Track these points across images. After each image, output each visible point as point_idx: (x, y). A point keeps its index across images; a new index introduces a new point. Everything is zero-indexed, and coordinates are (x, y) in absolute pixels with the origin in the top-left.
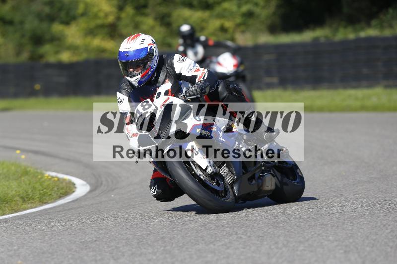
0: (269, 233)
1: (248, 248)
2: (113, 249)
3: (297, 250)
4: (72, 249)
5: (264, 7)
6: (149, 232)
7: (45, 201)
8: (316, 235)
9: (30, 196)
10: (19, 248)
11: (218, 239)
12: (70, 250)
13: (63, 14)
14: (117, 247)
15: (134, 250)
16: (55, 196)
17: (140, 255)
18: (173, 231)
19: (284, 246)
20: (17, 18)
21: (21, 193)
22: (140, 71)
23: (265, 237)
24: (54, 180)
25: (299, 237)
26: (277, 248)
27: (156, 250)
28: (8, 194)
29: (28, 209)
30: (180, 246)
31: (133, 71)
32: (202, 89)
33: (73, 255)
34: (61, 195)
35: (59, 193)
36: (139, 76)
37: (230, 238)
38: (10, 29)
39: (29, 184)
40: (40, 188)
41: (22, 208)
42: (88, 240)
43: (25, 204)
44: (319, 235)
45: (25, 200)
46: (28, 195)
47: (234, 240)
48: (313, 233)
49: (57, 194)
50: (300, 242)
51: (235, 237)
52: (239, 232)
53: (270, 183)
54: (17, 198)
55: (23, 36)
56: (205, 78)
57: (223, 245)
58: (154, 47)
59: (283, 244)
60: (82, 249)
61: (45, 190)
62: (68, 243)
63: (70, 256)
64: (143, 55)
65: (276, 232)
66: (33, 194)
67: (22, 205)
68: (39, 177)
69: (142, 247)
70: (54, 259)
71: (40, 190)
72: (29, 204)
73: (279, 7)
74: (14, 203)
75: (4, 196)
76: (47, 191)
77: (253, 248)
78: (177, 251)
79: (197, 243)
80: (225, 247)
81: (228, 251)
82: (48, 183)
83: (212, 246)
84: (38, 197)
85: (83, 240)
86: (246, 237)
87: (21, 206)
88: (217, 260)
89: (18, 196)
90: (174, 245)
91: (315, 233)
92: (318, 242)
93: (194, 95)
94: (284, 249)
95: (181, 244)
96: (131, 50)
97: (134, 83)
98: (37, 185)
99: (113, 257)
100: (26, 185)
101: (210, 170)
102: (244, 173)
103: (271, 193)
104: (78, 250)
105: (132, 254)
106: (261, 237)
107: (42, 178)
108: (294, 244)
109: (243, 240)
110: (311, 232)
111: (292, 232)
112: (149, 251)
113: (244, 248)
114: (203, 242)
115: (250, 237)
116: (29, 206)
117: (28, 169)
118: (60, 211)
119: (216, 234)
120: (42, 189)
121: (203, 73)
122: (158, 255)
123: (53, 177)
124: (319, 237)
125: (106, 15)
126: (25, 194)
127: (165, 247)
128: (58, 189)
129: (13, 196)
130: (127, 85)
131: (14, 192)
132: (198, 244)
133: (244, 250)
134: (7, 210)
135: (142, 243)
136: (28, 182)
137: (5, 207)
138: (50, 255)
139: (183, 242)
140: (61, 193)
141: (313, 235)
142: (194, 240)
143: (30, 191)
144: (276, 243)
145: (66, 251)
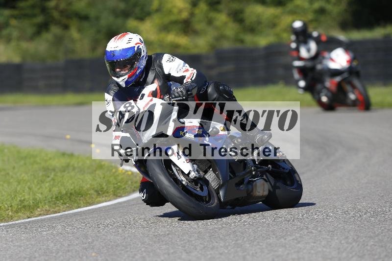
0: (339, 228)
1: (319, 242)
2: (186, 243)
3: (367, 245)
4: (145, 242)
5: (335, 4)
6: (220, 226)
7: (119, 195)
8: (386, 230)
9: (105, 189)
10: (93, 241)
11: (289, 233)
12: (143, 243)
13: (137, 10)
14: (189, 241)
15: (206, 243)
16: (129, 189)
17: (212, 249)
18: (245, 225)
19: (354, 241)
20: (93, 13)
21: (96, 186)
22: (127, 71)
23: (335, 232)
24: (128, 174)
25: (369, 232)
26: (347, 243)
27: (227, 244)
28: (82, 187)
29: (103, 202)
30: (251, 240)
31: (120, 71)
32: (188, 91)
33: (146, 248)
34: (135, 189)
35: (133, 187)
36: (126, 77)
37: (301, 232)
38: (86, 24)
39: (104, 178)
40: (115, 181)
41: (96, 201)
42: (161, 234)
43: (100, 197)
44: (389, 230)
45: (99, 194)
46: (103, 188)
47: (305, 235)
48: (383, 228)
49: (131, 188)
50: (371, 237)
51: (306, 231)
52: (309, 226)
53: (262, 188)
54: (92, 192)
55: (99, 32)
56: (193, 79)
57: (293, 239)
58: (142, 46)
59: (353, 239)
60: (155, 242)
61: (119, 184)
62: (141, 237)
63: (143, 249)
64: (130, 54)
65: (346, 227)
66: (107, 187)
67: (97, 198)
68: (114, 170)
69: (213, 241)
70: (127, 251)
71: (114, 184)
72: (103, 197)
73: (350, 4)
74: (88, 196)
75: (79, 189)
76: (121, 185)
77: (323, 243)
78: (248, 245)
79: (269, 237)
80: (296, 241)
81: (299, 245)
82: (122, 176)
83: (282, 240)
84: (112, 191)
85: (157, 234)
86: (316, 232)
87: (95, 200)
88: (288, 254)
89: (93, 189)
90: (245, 240)
91: (385, 229)
92: (388, 238)
93: (180, 96)
94: (354, 244)
95: (252, 239)
96: (118, 49)
97: (121, 83)
98: (112, 179)
99: (185, 250)
100: (100, 178)
101: (193, 175)
102: (231, 178)
103: (264, 199)
104: (151, 243)
105: (204, 247)
106: (332, 231)
107: (116, 172)
108: (364, 239)
109: (314, 235)
110: (381, 227)
111: (362, 227)
112: (221, 245)
113: (314, 243)
114: (274, 236)
115: (320, 231)
116: (104, 199)
117: (103, 163)
118: (133, 205)
119: (287, 228)
120: (116, 182)
121: (191, 74)
122: (229, 248)
123: (127, 171)
124: (389, 232)
125: (180, 11)
126: (99, 188)
127: (237, 240)
128: (132, 183)
129: (88, 190)
130: (115, 86)
131: (89, 186)
132: (269, 239)
133: (315, 244)
134: (82, 203)
135: (214, 237)
136: (102, 176)
137: (80, 200)
138: (123, 248)
139: (255, 236)
140: (135, 187)
141: (383, 230)
142: (266, 234)
143: (105, 184)
144: (347, 238)
145: (140, 244)
